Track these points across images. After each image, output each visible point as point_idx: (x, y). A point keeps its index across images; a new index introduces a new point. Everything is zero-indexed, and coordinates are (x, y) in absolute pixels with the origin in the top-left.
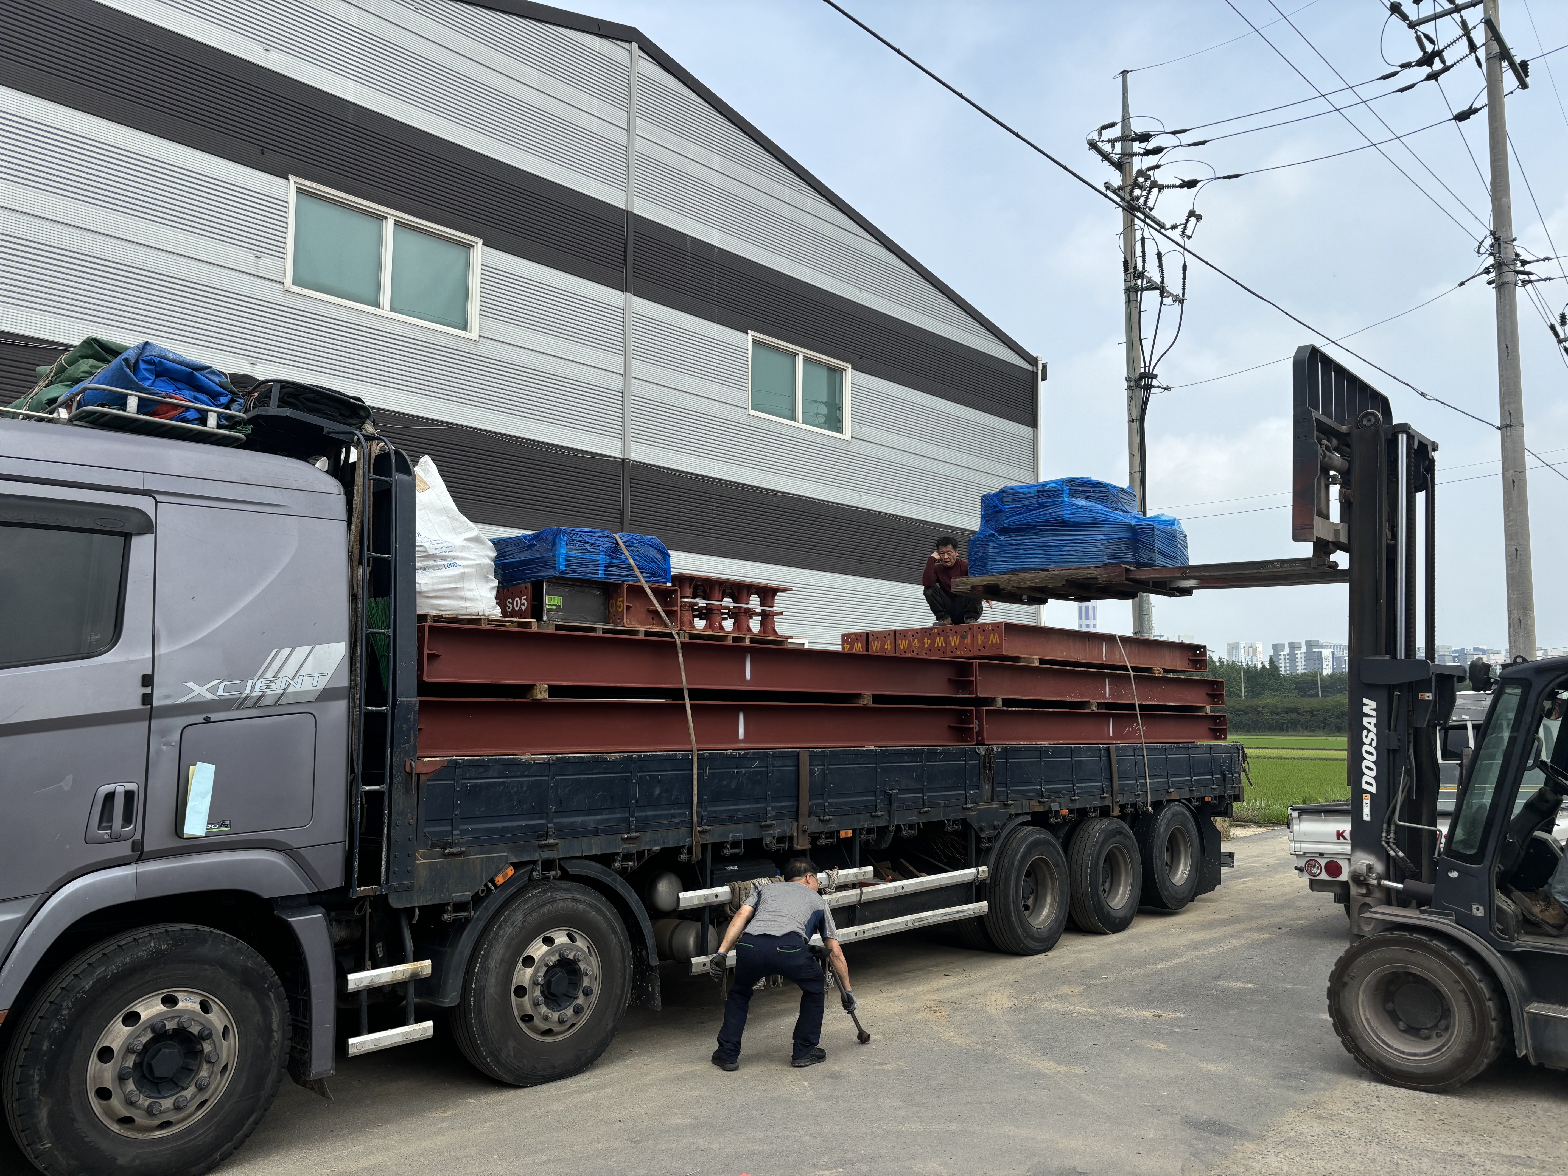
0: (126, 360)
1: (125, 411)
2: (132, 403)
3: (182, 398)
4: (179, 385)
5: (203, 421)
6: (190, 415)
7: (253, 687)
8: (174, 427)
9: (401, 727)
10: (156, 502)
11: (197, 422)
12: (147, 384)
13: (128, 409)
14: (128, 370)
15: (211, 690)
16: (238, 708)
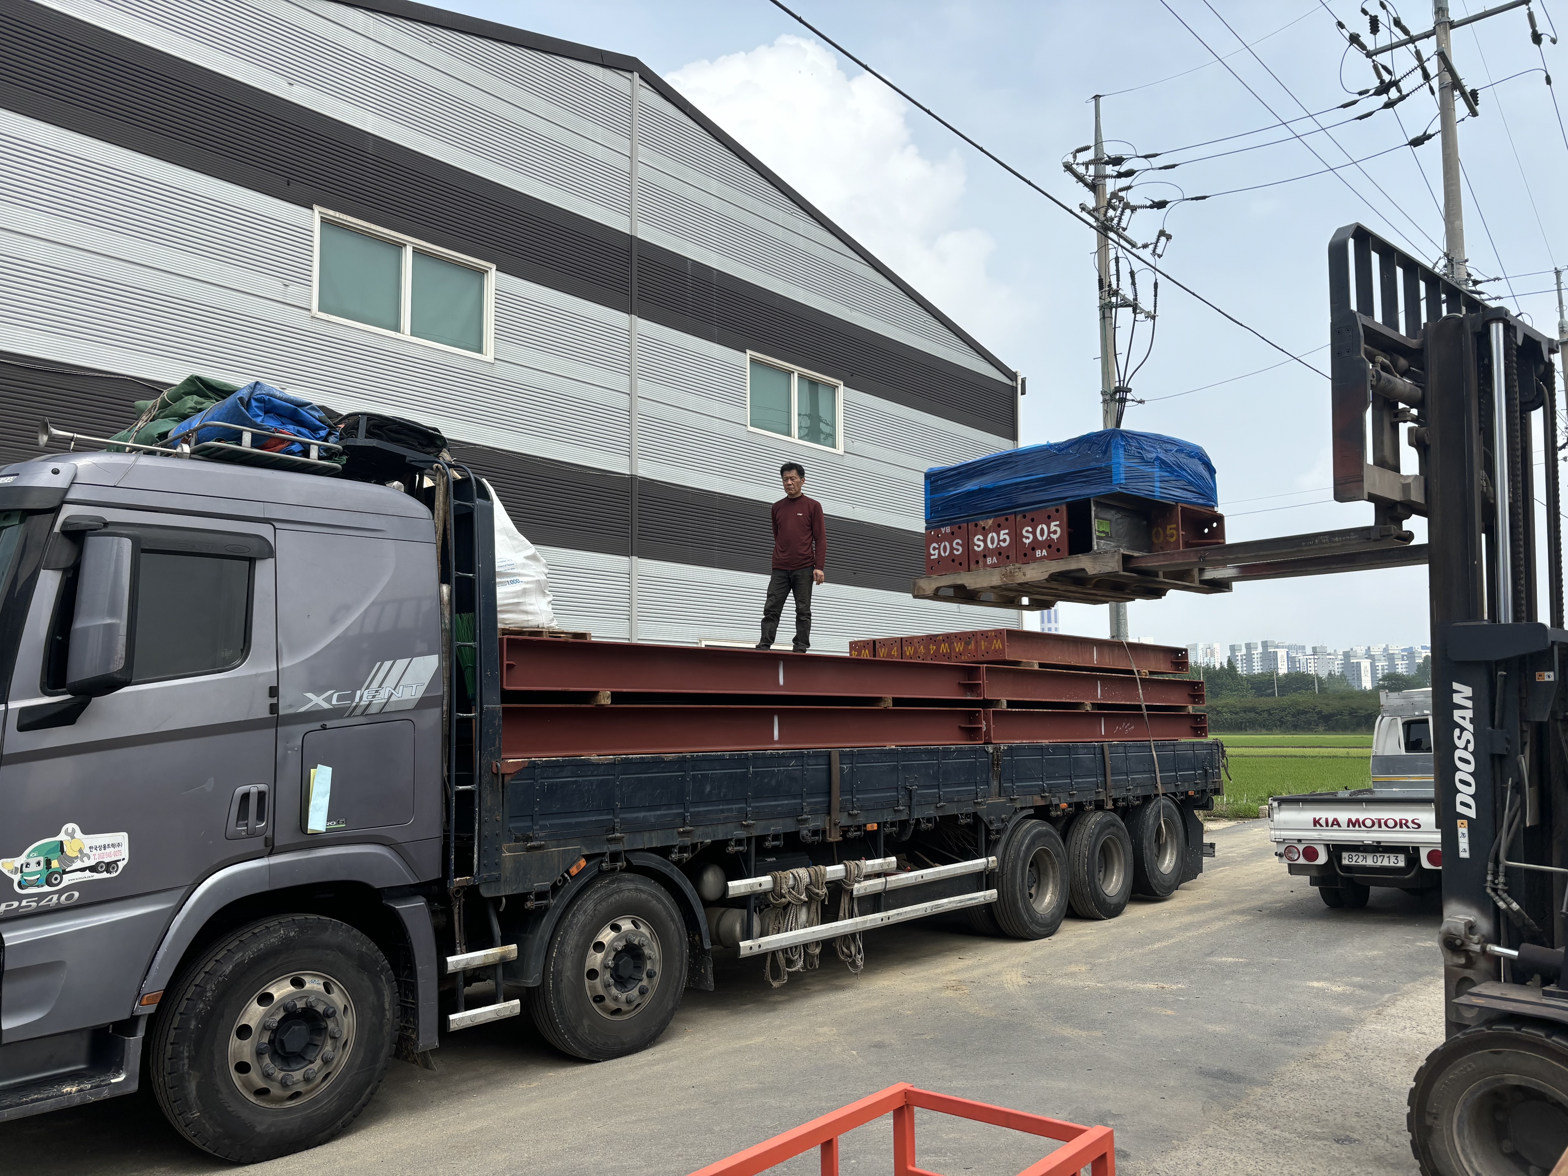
0: (241, 399)
1: (241, 445)
2: (247, 438)
3: (288, 432)
4: (284, 420)
5: (306, 453)
6: (296, 448)
7: (361, 698)
8: (281, 459)
9: (488, 731)
10: (275, 529)
11: (300, 454)
12: (258, 420)
13: (243, 444)
14: (242, 408)
15: (328, 700)
16: (349, 716)
